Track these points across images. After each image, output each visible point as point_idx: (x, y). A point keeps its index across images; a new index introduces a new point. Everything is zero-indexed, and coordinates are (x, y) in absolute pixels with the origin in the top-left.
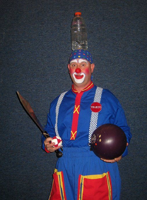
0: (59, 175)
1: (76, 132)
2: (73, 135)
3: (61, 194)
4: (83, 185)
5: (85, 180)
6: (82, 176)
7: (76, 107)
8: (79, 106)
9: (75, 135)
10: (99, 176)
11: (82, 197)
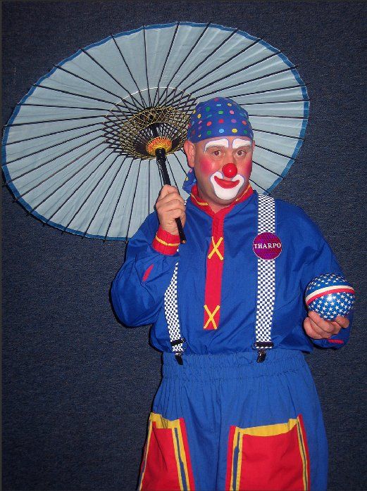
0: (176, 430)
1: (218, 308)
2: (211, 317)
3: (180, 478)
4: (240, 454)
5: (247, 438)
6: (237, 429)
7: (213, 241)
8: (221, 239)
9: (215, 318)
10: (281, 429)
11: (238, 483)
